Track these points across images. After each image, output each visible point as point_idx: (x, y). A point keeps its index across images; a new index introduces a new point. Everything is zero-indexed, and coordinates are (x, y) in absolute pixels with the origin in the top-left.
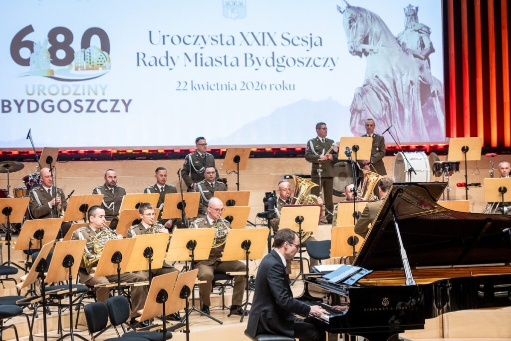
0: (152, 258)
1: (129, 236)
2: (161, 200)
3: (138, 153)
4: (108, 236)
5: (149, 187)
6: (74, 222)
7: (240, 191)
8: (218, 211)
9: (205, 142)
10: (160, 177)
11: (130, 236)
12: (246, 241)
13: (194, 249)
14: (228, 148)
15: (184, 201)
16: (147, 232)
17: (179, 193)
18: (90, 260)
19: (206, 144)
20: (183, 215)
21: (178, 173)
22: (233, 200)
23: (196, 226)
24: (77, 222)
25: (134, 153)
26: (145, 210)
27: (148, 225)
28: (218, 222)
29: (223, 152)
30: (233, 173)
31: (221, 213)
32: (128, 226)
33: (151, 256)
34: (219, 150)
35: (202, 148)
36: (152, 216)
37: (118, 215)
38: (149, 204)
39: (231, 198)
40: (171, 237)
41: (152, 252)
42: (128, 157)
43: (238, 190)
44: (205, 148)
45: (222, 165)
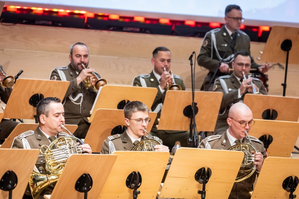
0: (138, 190)
1: (104, 150)
2: (160, 99)
3: (127, 20)
4: (68, 146)
5: (142, 75)
6: (17, 121)
7: (286, 97)
8: (243, 125)
9: (241, 14)
10: (160, 62)
11: (106, 151)
12: (291, 177)
13: (206, 182)
14: (272, 26)
15: (196, 104)
16: (135, 147)
17: (188, 91)
18: (38, 184)
19: (241, 18)
20: (192, 126)
21: (191, 58)
22: (273, 110)
23: (207, 144)
24: (22, 122)
25: (121, 20)
26: (134, 112)
27: (137, 137)
28: (243, 141)
29: (264, 32)
30: (277, 67)
31: (247, 127)
32: (104, 135)
33: (138, 187)
34: (258, 28)
35: (234, 24)
36: (145, 124)
37: (90, 116)
38: (140, 103)
39: (271, 107)
40: (172, 159)
41: (140, 181)
42: (110, 27)
43: (284, 95)
44: (239, 24)
45: (262, 52)
